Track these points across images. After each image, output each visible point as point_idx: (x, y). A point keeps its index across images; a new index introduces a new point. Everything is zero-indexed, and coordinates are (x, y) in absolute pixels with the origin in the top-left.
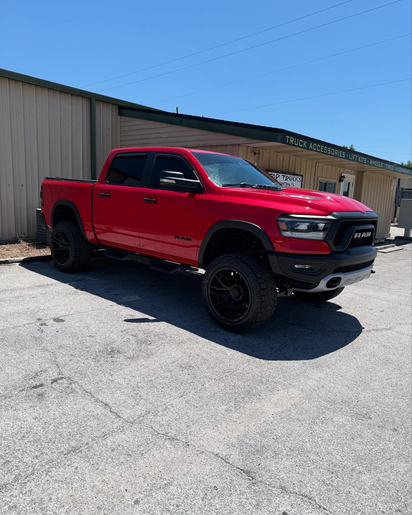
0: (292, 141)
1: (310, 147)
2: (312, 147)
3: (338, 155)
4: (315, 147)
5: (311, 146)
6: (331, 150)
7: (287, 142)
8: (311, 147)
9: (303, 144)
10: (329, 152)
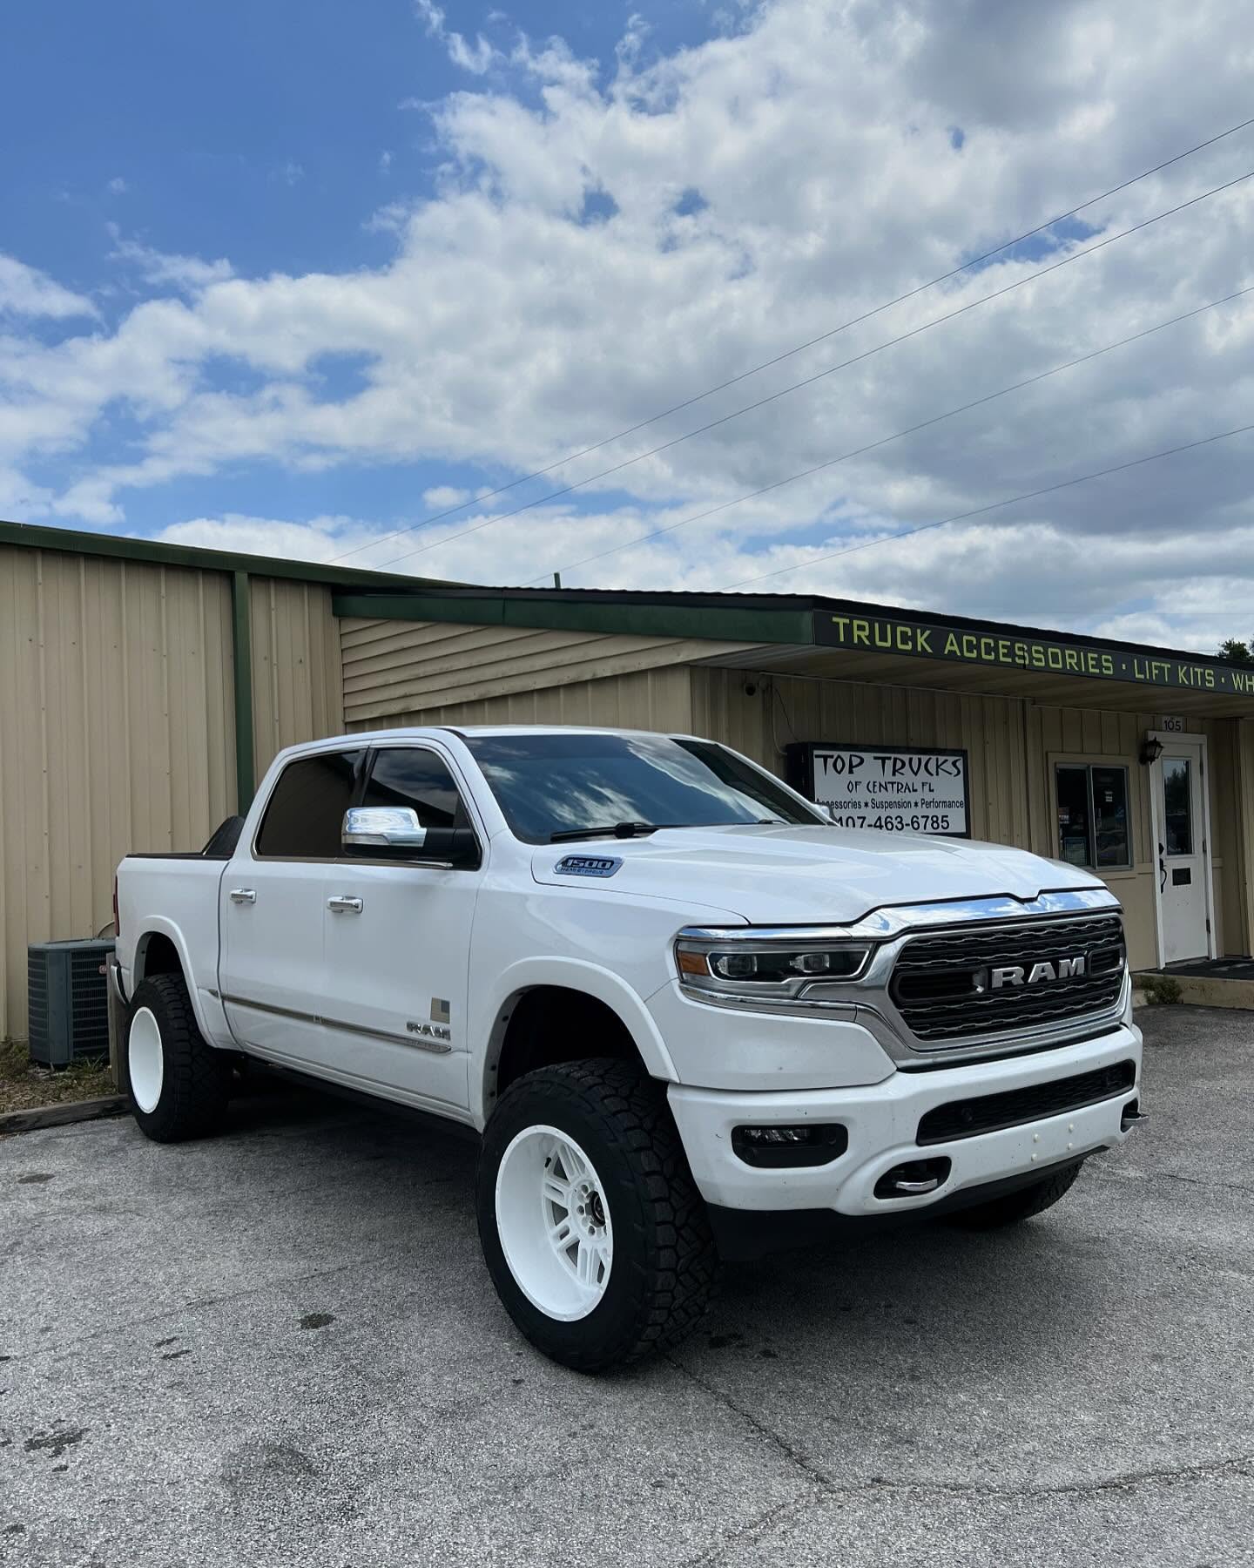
0: (861, 633)
1: (948, 647)
2: (956, 648)
3: (1080, 668)
4: (971, 647)
5: (952, 644)
6: (1045, 654)
7: (842, 639)
8: (952, 648)
9: (914, 639)
10: (1039, 660)
